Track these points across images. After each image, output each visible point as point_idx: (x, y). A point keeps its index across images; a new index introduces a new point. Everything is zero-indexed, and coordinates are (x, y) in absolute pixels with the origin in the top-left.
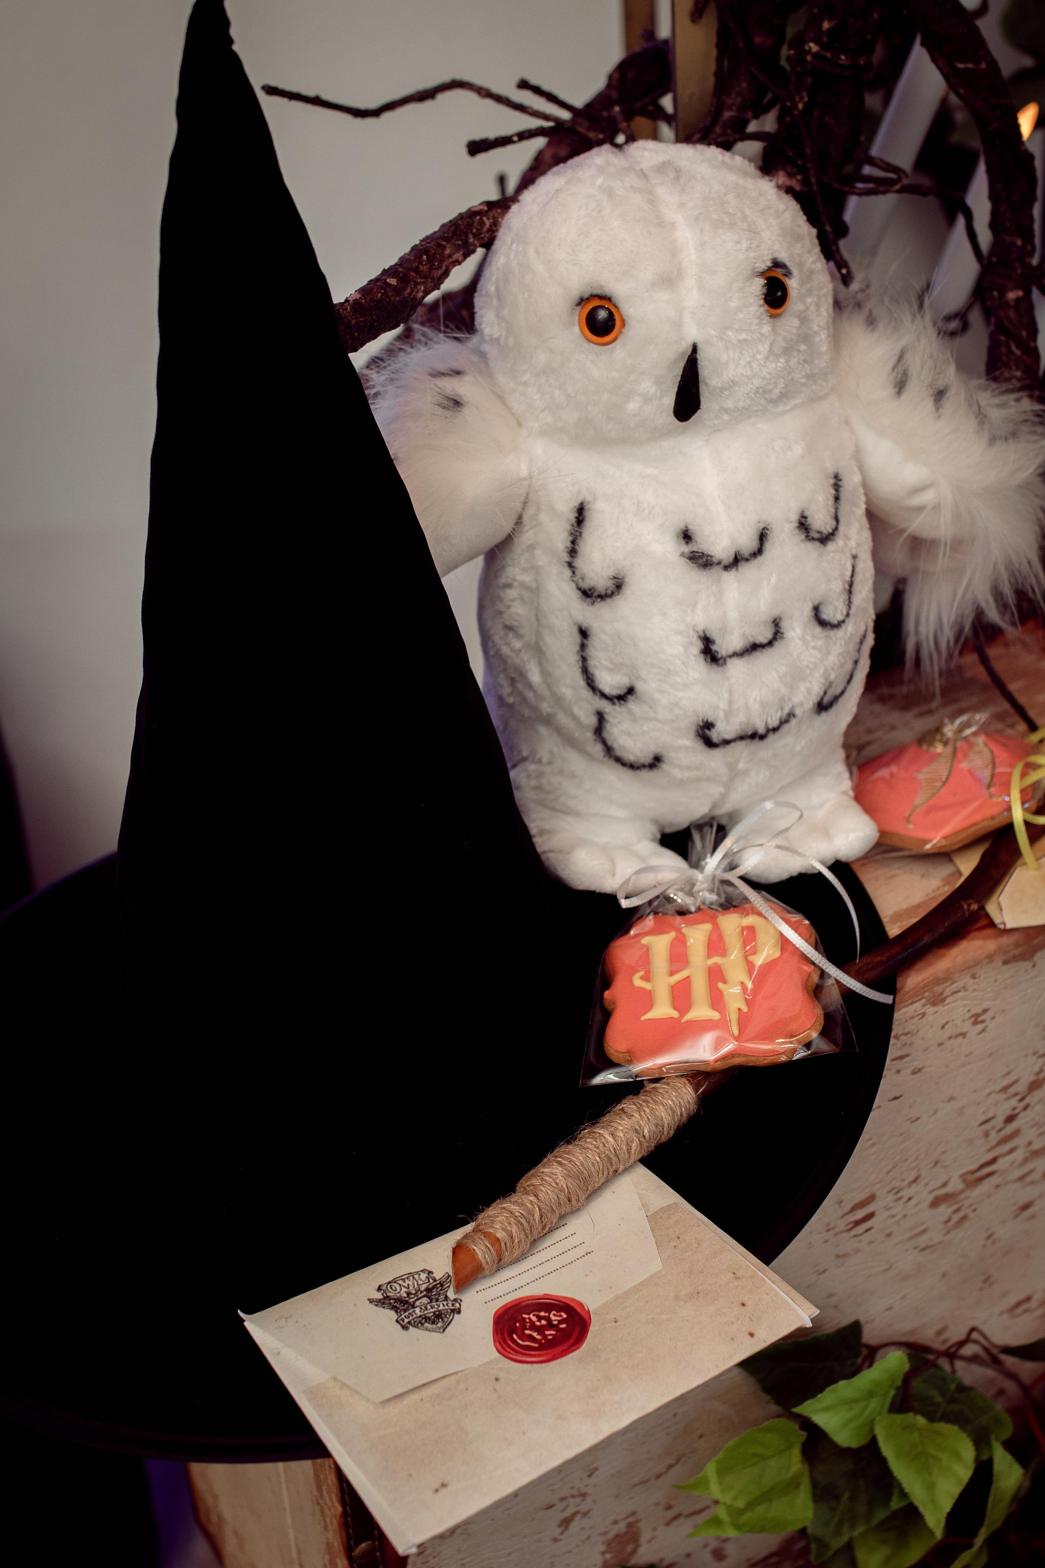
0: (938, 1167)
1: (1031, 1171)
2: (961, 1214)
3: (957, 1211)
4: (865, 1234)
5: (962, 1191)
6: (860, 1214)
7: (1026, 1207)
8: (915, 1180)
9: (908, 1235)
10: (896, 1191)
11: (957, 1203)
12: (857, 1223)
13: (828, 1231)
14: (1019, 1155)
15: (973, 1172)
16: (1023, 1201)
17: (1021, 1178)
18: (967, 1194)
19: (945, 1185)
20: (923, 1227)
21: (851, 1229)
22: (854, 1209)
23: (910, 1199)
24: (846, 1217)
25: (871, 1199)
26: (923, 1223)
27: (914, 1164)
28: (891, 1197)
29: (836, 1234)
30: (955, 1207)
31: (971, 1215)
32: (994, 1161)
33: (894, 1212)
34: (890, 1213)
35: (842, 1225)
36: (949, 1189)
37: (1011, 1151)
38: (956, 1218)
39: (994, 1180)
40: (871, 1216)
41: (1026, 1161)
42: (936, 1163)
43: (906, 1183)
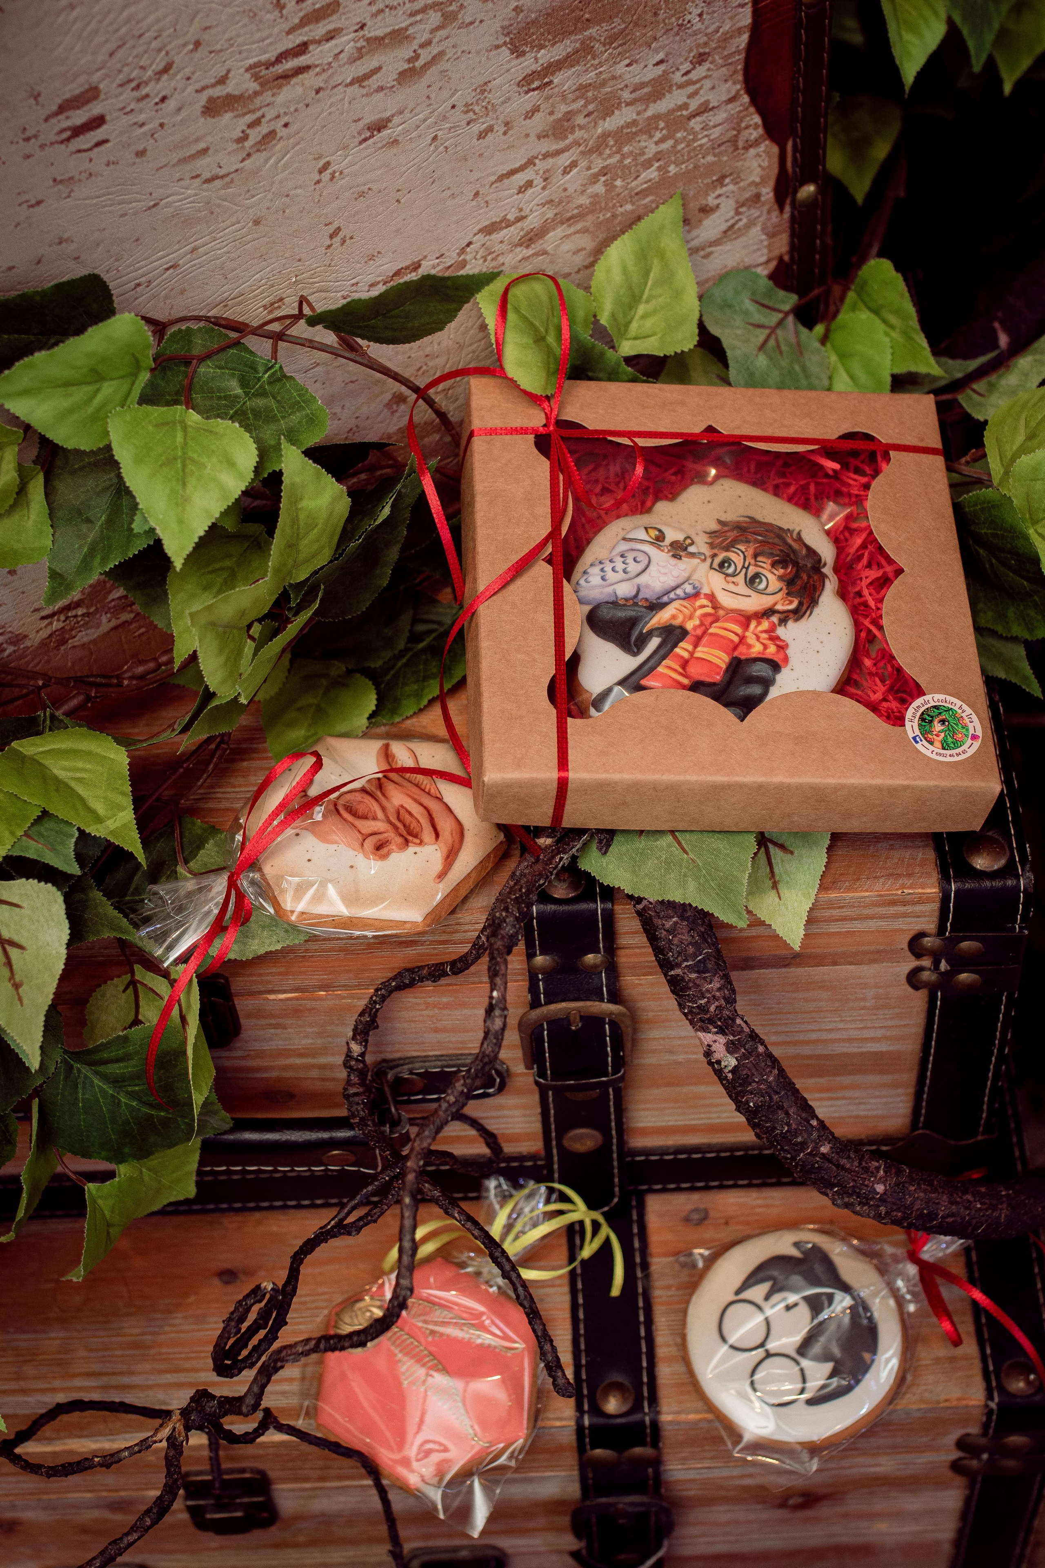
0: (201, 52)
1: (377, 70)
2: (264, 129)
3: (257, 123)
4: (96, 150)
5: (256, 94)
6: (79, 117)
7: (379, 126)
8: (167, 69)
9: (175, 157)
10: (133, 85)
11: (253, 111)
12: (78, 131)
13: (27, 139)
14: (347, 42)
15: (269, 65)
16: (369, 118)
17: (359, 81)
18: (267, 97)
19: (222, 81)
20: (202, 145)
21: (68, 140)
22: (62, 109)
23: (163, 99)
24: (54, 121)
25: (92, 94)
26: (197, 140)
27: (155, 44)
28: (128, 94)
29: (42, 146)
30: (250, 118)
31: (282, 132)
32: (302, 49)
33: (141, 118)
34: (132, 118)
35: (51, 131)
36: (231, 88)
37: (330, 36)
38: (255, 135)
39: (309, 79)
40: (99, 121)
41: (360, 54)
42: (197, 44)
43: (149, 73)
